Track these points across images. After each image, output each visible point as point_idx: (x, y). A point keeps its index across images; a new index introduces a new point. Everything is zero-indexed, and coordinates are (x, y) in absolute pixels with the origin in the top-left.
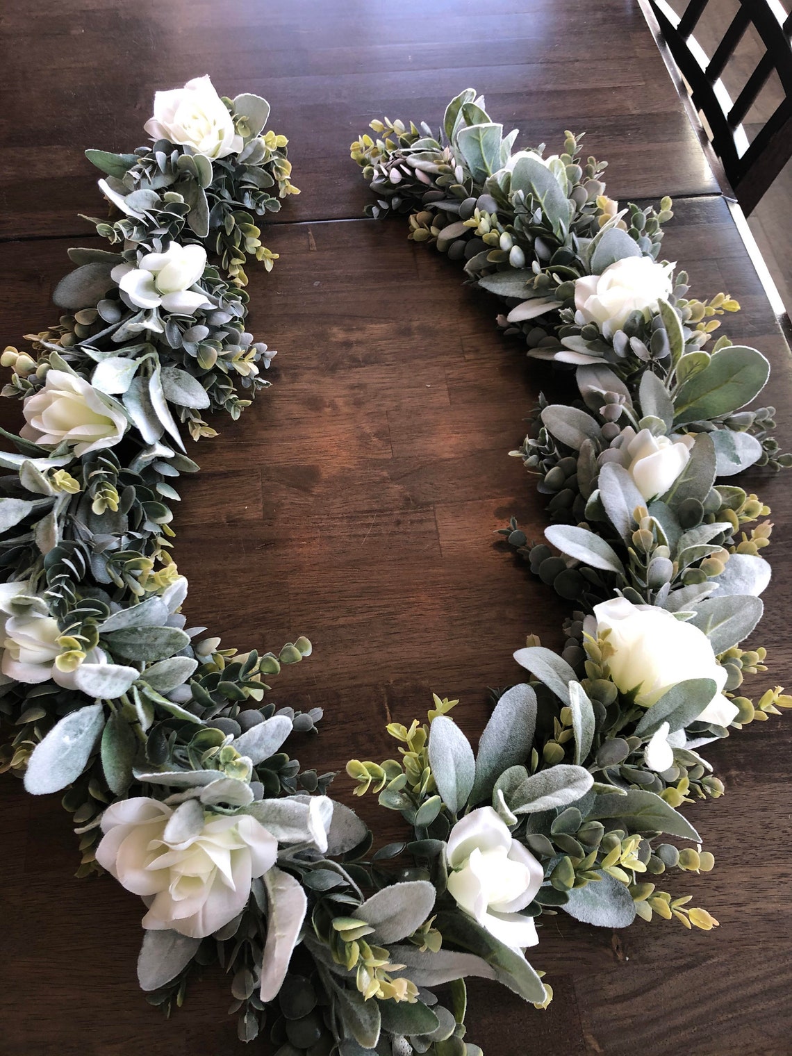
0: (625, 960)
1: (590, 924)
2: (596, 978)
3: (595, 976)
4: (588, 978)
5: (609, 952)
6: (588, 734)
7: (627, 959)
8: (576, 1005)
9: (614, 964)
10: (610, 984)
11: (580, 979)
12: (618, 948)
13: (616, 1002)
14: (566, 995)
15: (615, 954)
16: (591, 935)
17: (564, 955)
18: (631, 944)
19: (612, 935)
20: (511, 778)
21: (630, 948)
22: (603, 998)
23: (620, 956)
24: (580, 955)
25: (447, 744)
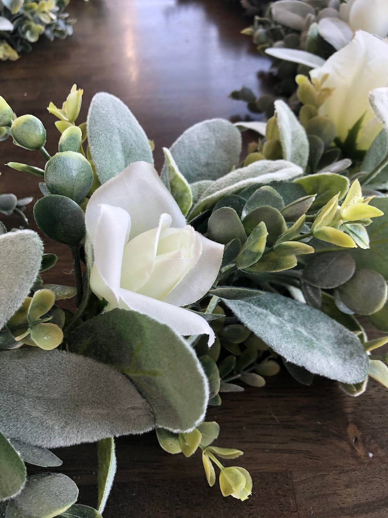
0: (368, 456)
1: (303, 368)
2: (327, 478)
3: (323, 476)
4: (314, 478)
5: (344, 445)
6: (300, 156)
7: (371, 455)
8: (296, 514)
9: (352, 461)
10: (347, 486)
11: (303, 478)
12: (356, 440)
13: (356, 513)
14: (282, 500)
15: (353, 448)
16: (319, 423)
17: (282, 447)
18: (374, 437)
19: (348, 424)
20: (200, 189)
21: (373, 441)
22: (336, 506)
23: (360, 451)
24: (303, 447)
25: (114, 121)
